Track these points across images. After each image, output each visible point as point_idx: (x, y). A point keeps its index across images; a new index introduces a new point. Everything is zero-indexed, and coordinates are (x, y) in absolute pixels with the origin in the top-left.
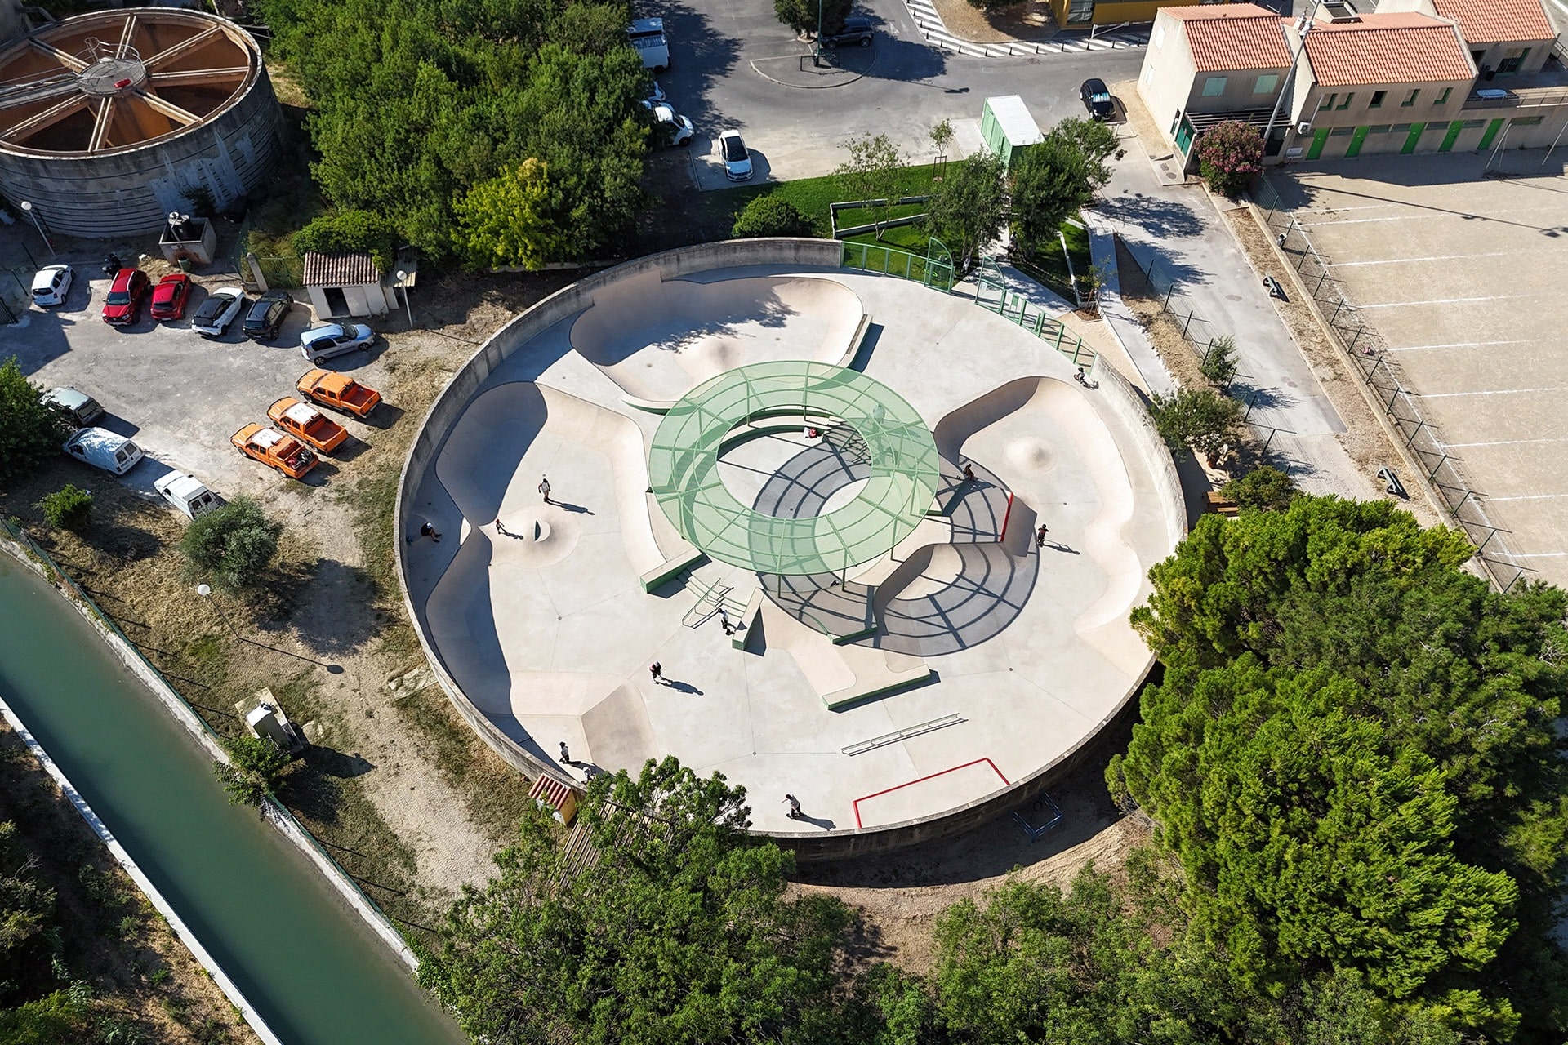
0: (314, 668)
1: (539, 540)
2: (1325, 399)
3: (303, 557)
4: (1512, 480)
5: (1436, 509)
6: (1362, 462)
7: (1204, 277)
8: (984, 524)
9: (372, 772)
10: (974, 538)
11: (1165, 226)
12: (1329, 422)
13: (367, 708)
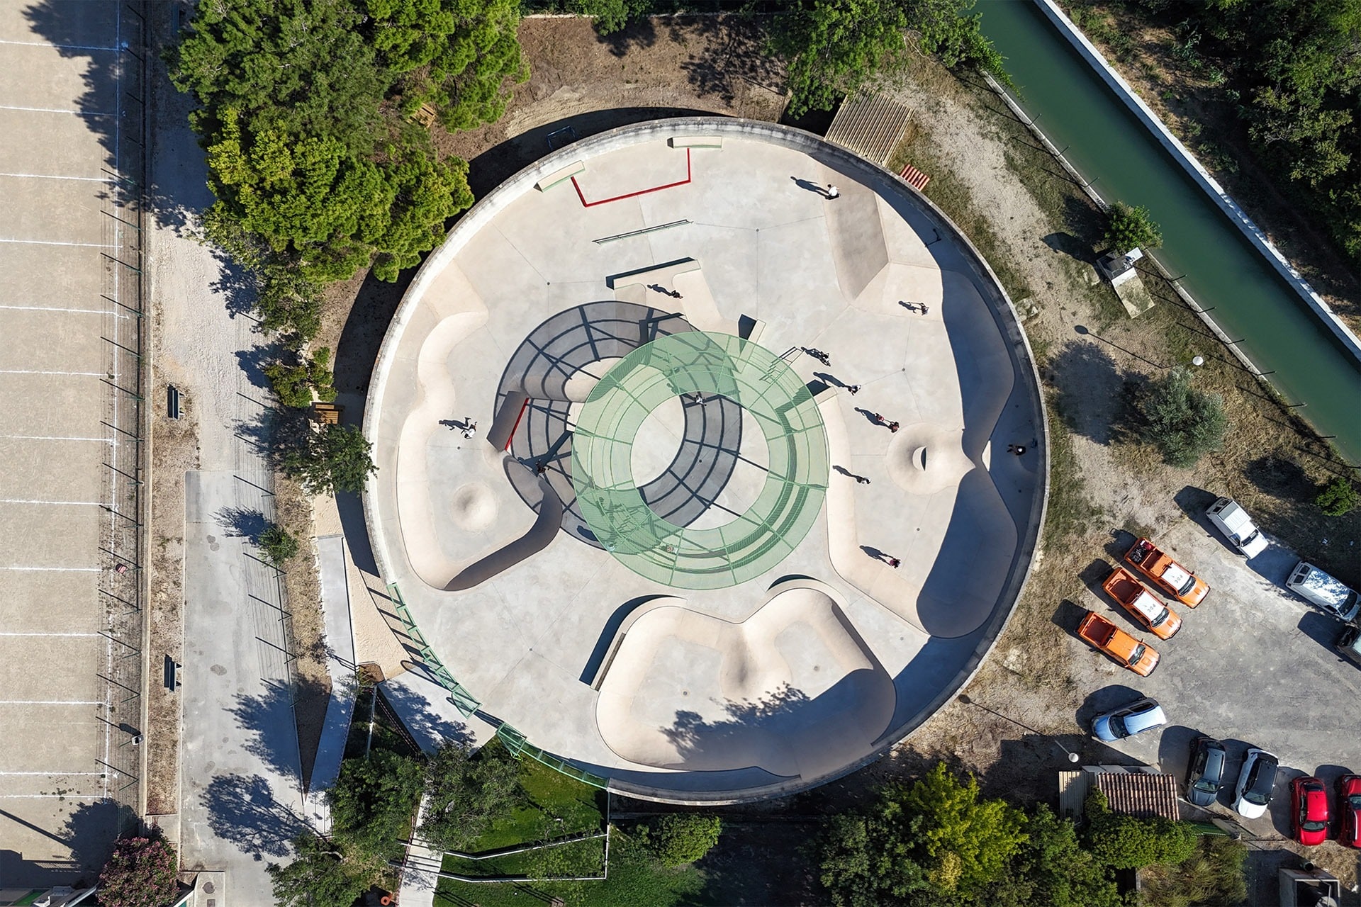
0: (1099, 333)
1: (922, 449)
2: (189, 515)
3: (1124, 449)
4: (70, 394)
5: (152, 371)
6: (190, 434)
7: (236, 707)
8: (539, 417)
9: (1043, 236)
10: (550, 405)
11: (247, 798)
12: (199, 486)
13: (1053, 292)
